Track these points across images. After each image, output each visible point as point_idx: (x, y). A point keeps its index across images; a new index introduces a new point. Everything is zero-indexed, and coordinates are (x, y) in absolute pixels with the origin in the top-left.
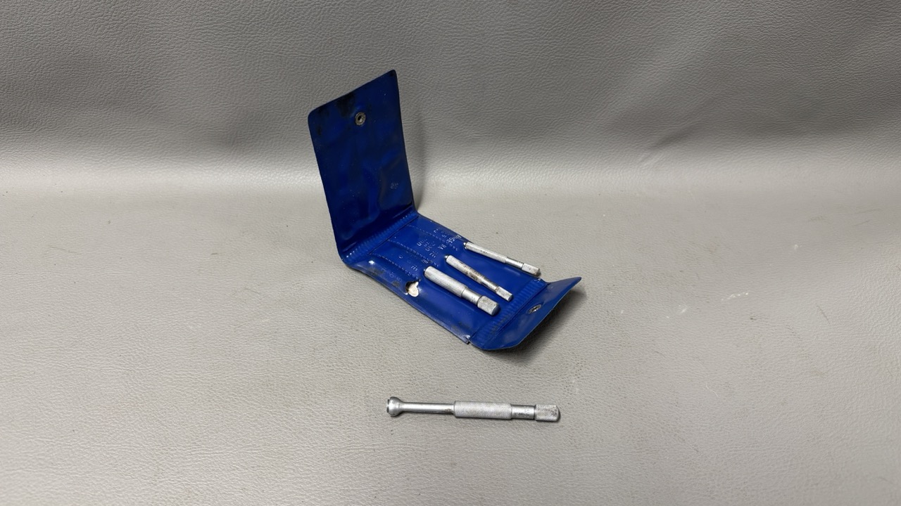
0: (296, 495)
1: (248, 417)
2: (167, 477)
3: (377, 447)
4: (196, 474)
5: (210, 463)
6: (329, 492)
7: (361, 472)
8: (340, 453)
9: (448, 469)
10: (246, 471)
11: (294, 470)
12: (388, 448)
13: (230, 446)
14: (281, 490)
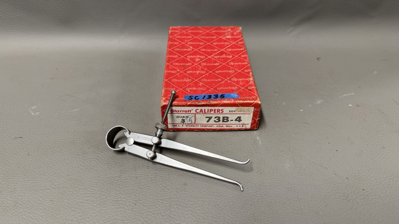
0: (85, 203)
1: (60, 160)
2: (4, 194)
3: (138, 176)
4: (22, 192)
5: (32, 186)
6: (106, 202)
7: (127, 190)
8: (114, 179)
9: (183, 187)
10: (55, 190)
11: (84, 189)
12: (145, 176)
13: (46, 176)
14: (75, 201)
